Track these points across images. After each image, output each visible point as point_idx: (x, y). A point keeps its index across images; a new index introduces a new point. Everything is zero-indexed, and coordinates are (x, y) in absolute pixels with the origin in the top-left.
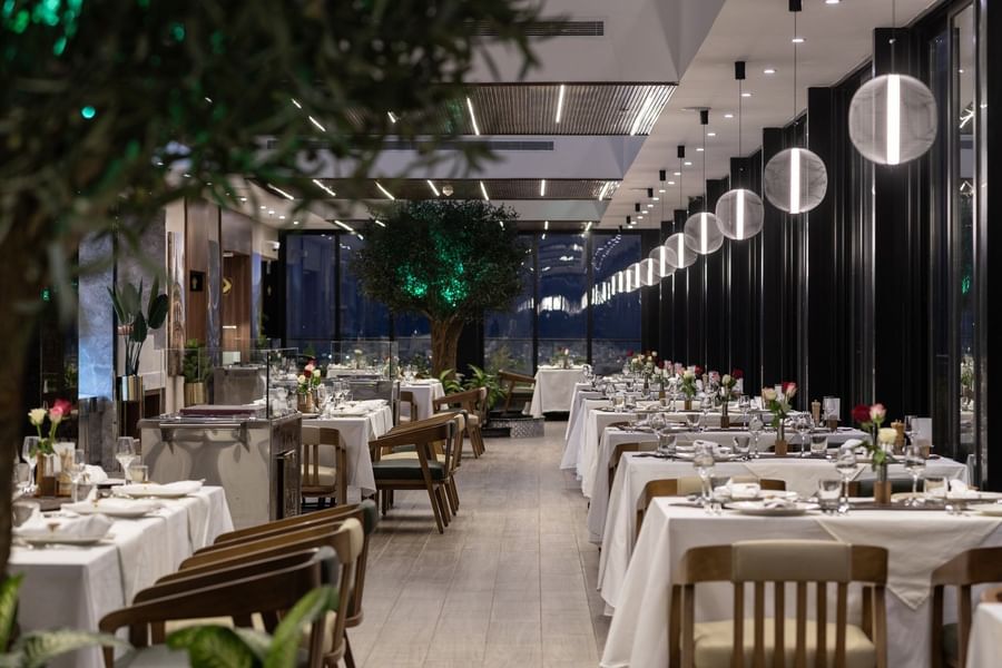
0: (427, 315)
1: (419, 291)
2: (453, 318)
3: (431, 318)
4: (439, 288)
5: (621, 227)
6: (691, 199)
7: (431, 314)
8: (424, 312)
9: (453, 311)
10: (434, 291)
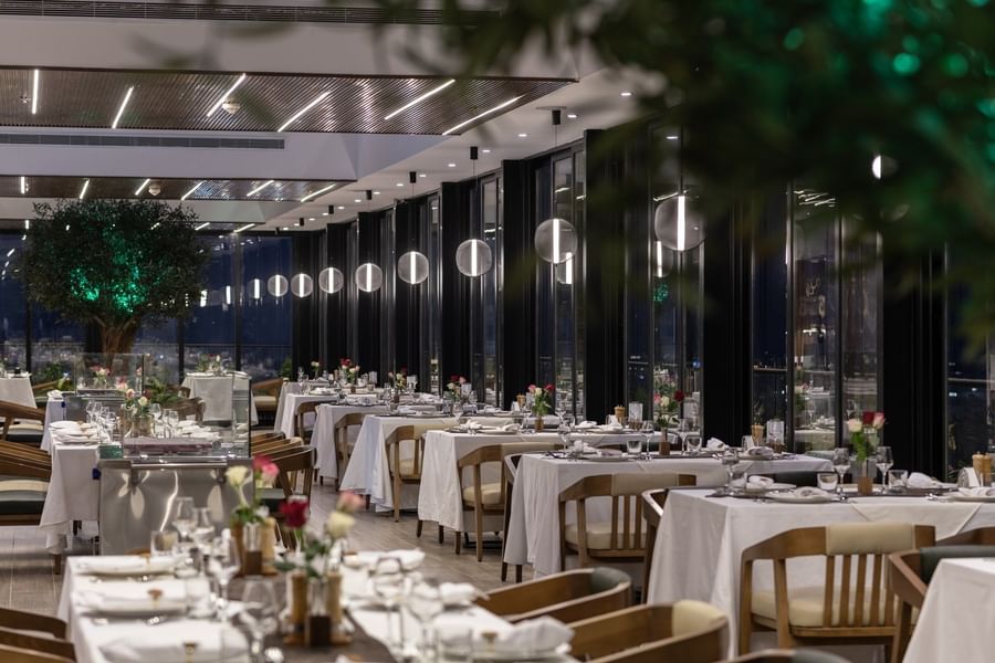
0: (100, 321)
1: (91, 296)
2: (128, 324)
3: (103, 325)
4: (111, 293)
5: (278, 229)
6: (398, 201)
7: (103, 319)
8: (96, 318)
9: (128, 317)
10: (107, 294)
